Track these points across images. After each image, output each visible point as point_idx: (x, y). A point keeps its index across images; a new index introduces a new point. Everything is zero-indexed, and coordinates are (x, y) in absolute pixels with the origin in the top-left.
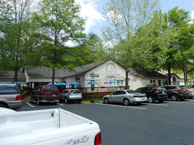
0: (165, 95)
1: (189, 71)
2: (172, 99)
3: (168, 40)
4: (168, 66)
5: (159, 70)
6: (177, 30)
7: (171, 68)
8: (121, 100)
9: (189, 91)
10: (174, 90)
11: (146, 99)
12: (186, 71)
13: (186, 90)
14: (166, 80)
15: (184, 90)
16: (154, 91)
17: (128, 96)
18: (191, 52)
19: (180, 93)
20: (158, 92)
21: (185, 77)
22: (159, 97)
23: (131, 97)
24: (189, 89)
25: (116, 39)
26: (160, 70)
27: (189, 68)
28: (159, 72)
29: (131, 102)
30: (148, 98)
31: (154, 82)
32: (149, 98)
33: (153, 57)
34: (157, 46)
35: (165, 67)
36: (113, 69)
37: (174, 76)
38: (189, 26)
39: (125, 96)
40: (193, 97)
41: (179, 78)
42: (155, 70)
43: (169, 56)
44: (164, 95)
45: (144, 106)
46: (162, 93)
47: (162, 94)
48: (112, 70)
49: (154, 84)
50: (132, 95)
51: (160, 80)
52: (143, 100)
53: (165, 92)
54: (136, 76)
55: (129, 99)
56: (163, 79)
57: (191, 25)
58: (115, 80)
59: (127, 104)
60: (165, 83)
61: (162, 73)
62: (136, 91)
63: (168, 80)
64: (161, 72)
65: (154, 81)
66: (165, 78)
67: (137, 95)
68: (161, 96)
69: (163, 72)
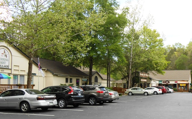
0: (82, 98)
1: (113, 71)
2: (89, 103)
3: (92, 27)
4: (90, 61)
5: (78, 65)
6: (103, 16)
7: (94, 64)
8: (16, 105)
9: (110, 94)
10: (93, 91)
11: (55, 102)
12: (109, 70)
13: (106, 92)
14: (86, 80)
15: (104, 92)
16: (67, 92)
17: (29, 99)
18: (116, 48)
19: (99, 95)
20: (72, 93)
21: (108, 78)
22: (74, 100)
23: (33, 100)
24: (109, 91)
25: (15, 6)
26: (80, 66)
27: (113, 67)
28: (79, 68)
29: (31, 107)
30: (58, 101)
31: (71, 82)
32: (60, 102)
33: (71, 46)
34: (78, 32)
35: (86, 63)
36: (8, 56)
37: (96, 75)
38: (117, 16)
39: (22, 98)
40: (112, 100)
41: (102, 79)
42: (74, 66)
43: (91, 48)
44: (79, 98)
45: (52, 112)
46: (77, 94)
47: (77, 96)
48: (5, 58)
49: (71, 84)
50: (35, 96)
51: (79, 79)
52: (51, 104)
53: (82, 94)
54: (46, 71)
55: (30, 103)
56: (82, 77)
57: (118, 14)
58: (9, 74)
59: (25, 110)
60: (84, 83)
61: (82, 70)
62: (42, 91)
63: (88, 80)
64: (81, 68)
65: (71, 79)
66: (85, 77)
67: (42, 97)
68: (76, 98)
69: (84, 69)
